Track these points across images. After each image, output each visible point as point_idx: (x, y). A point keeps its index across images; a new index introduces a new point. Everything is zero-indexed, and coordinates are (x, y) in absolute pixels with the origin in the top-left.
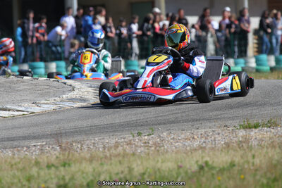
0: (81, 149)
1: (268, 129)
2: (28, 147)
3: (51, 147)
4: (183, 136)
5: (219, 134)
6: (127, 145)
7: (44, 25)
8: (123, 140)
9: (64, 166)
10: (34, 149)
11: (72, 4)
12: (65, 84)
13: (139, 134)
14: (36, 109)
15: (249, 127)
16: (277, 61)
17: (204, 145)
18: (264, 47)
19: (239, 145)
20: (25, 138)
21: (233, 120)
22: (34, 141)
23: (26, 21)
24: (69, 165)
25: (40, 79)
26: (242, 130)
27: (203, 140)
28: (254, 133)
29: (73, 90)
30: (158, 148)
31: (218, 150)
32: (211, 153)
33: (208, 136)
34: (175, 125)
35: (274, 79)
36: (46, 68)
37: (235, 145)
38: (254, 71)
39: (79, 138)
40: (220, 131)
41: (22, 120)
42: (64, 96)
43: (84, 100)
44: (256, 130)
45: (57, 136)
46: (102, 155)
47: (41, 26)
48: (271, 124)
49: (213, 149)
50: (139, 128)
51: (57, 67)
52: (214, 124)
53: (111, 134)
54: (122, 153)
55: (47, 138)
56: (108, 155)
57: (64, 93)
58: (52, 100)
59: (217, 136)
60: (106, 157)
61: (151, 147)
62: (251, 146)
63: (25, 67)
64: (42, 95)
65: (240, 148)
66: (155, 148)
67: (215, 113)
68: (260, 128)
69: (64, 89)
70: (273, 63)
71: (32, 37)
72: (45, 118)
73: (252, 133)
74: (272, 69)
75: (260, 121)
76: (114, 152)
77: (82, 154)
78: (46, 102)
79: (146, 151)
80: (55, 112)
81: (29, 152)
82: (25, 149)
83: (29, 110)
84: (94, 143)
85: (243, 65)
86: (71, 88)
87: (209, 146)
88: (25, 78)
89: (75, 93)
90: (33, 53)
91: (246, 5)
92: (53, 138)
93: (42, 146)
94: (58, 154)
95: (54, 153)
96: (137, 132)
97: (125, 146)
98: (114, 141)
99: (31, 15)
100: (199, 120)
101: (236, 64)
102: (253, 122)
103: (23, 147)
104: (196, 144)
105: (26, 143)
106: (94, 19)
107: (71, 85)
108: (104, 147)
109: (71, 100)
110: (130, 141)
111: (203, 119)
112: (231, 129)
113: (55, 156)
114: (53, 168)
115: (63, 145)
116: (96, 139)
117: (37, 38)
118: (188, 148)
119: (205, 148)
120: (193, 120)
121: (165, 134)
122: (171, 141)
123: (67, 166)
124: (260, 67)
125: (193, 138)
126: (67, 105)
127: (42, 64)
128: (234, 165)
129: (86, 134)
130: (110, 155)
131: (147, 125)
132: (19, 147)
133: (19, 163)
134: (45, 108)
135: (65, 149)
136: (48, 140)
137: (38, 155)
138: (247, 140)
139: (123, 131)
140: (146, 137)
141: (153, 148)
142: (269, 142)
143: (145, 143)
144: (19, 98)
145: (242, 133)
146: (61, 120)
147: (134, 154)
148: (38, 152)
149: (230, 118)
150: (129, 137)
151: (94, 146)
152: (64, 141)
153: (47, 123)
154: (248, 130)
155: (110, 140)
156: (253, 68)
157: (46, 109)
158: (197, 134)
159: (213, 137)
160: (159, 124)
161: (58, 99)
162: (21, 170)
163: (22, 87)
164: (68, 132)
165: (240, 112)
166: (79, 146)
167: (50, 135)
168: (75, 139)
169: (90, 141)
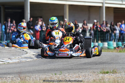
0: (30, 80)
1: (113, 74)
2: (6, 78)
3: (16, 78)
4: (75, 76)
5: (91, 75)
7: (15, 24)
8: (48, 76)
10: (9, 78)
12: (23, 50)
13: (56, 74)
14: (10, 61)
15: (104, 73)
16: (117, 44)
19: (100, 80)
20: (5, 74)
21: (97, 69)
22: (9, 75)
25: (12, 48)
26: (101, 74)
27: (84, 78)
28: (106, 75)
29: (27, 53)
33: (86, 76)
34: (71, 71)
35: (116, 52)
37: (98, 80)
38: (107, 48)
39: (29, 75)
40: (91, 74)
41: (4, 66)
42: (23, 56)
43: (32, 58)
44: (107, 74)
45: (20, 73)
47: (14, 25)
48: (114, 72)
49: (88, 82)
50: (55, 71)
52: (88, 71)
53: (43, 73)
55: (15, 74)
57: (23, 54)
58: (17, 57)
59: (90, 76)
62: (105, 81)
64: (13, 55)
65: (100, 82)
67: (89, 66)
68: (109, 74)
69: (23, 53)
70: (115, 46)
71: (10, 29)
72: (14, 65)
73: (106, 76)
74: (115, 48)
75: (109, 71)
78: (15, 58)
80: (18, 63)
81: (6, 80)
82: (5, 78)
84: (35, 77)
85: (102, 46)
86: (26, 53)
87: (86, 80)
88: (6, 47)
89: (28, 55)
91: (104, 19)
93: (12, 77)
96: (54, 73)
98: (44, 77)
99: (9, 20)
100: (82, 69)
102: (106, 71)
103: (4, 78)
105: (5, 76)
107: (26, 51)
108: (40, 79)
109: (26, 58)
110: (51, 77)
111: (84, 69)
112: (96, 73)
115: (22, 78)
116: (36, 75)
117: (12, 30)
119: (84, 81)
120: (80, 69)
121: (67, 74)
122: (70, 78)
124: (109, 47)
125: (79, 77)
126: (24, 60)
131: (59, 70)
132: (2, 78)
134: (14, 61)
135: (23, 79)
136: (15, 75)
137: (11, 81)
138: (103, 79)
139: (48, 72)
140: (59, 76)
142: (113, 80)
143: (58, 78)
144: (2, 56)
145: (101, 75)
146: (21, 66)
148: (10, 80)
151: (35, 78)
152: (22, 76)
153: (15, 67)
155: (42, 76)
156: (106, 47)
158: (81, 75)
159: (88, 77)
160: (64, 70)
161: (20, 57)
163: (4, 51)
164: (24, 72)
165: (100, 66)
166: (29, 78)
167: (16, 73)
168: (27, 75)
169: (34, 76)
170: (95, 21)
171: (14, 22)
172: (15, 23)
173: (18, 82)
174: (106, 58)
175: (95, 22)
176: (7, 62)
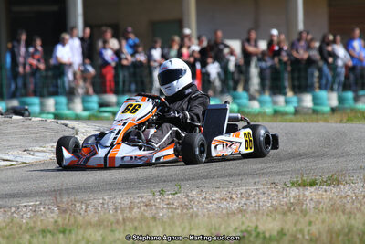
0: (86, 211)
1: (328, 187)
2: (17, 208)
3: (47, 207)
4: (217, 195)
5: (264, 193)
6: (146, 205)
7: (39, 48)
8: (140, 199)
9: (64, 232)
10: (24, 210)
11: (76, 22)
12: (66, 126)
13: (162, 192)
14: (28, 158)
15: (304, 185)
16: (341, 100)
17: (245, 207)
18: (324, 82)
19: (290, 207)
20: (13, 196)
21: (283, 175)
22: (25, 199)
23: (16, 44)
24: (70, 231)
25: (33, 119)
26: (294, 189)
27: (244, 200)
28: (309, 192)
29: (77, 134)
30: (185, 211)
31: (263, 214)
32: (254, 218)
33: (250, 196)
34: (207, 181)
35: (336, 122)
36: (42, 105)
37: (284, 207)
38: (311, 111)
39: (84, 196)
40: (266, 190)
41: (10, 173)
44: (312, 189)
45: (57, 193)
46: (112, 219)
47: (36, 50)
48: (333, 181)
49: (256, 213)
50: (161, 184)
51: (56, 104)
52: (257, 180)
53: (125, 192)
54: (139, 217)
55: (42, 196)
56: (121, 219)
58: (48, 147)
59: (261, 196)
60: (117, 222)
61: (176, 209)
63: (15, 103)
64: (37, 140)
65: (291, 211)
66: (182, 211)
67: (260, 166)
68: (317, 186)
69: (65, 133)
70: (334, 103)
71: (24, 65)
73: (307, 193)
74: (333, 110)
75: (317, 178)
76: (129, 215)
77: (86, 217)
78: (42, 149)
79: (170, 214)
80: (52, 162)
81: (18, 214)
82: (13, 209)
83: (18, 159)
84: (103, 204)
85: (296, 105)
86: (73, 132)
87: (251, 208)
88: (15, 117)
89: (79, 137)
90: (25, 85)
91: (301, 27)
92: (50, 195)
93: (36, 206)
94: (55, 217)
95: (51, 216)
96: (158, 190)
97: (143, 208)
98: (128, 201)
100: (239, 175)
101: (287, 102)
102: (308, 179)
103: (10, 208)
104: (235, 206)
105: (15, 202)
106: (105, 42)
107: (73, 128)
108: (116, 209)
110: (150, 201)
111: (244, 174)
112: (279, 187)
113: (52, 220)
114: (49, 236)
115: (63, 206)
116: (106, 198)
117: (31, 65)
118: (224, 211)
119: (245, 210)
120: (231, 175)
121: (194, 192)
122: (203, 202)
123: (67, 232)
124: (318, 108)
125: (231, 198)
127: (36, 100)
128: (285, 234)
129: (92, 192)
130: (124, 220)
131: (171, 181)
132: (5, 207)
133: (6, 228)
134: (40, 157)
135: (65, 211)
136: (44, 199)
137: (31, 217)
138: (300, 202)
139: (140, 187)
140: (170, 197)
141: (179, 211)
142: (329, 205)
143: (169, 204)
144: (5, 143)
145: (294, 192)
147: (154, 219)
148: (29, 214)
149: (278, 173)
150: (147, 196)
151: (103, 207)
152: (64, 200)
154: (301, 189)
155: (123, 199)
156: (309, 108)
157: (42, 159)
158: (236, 193)
159: (256, 198)
160: (187, 180)
162: (8, 238)
163: (10, 129)
164: (70, 189)
165: (292, 165)
166: (83, 207)
167: (46, 192)
168: (78, 197)
169: (97, 200)
170: (275, 32)
171: (39, 42)
172: (42, 46)
173: (53, 218)
174: (307, 142)
175: (272, 36)
176: (20, 160)
